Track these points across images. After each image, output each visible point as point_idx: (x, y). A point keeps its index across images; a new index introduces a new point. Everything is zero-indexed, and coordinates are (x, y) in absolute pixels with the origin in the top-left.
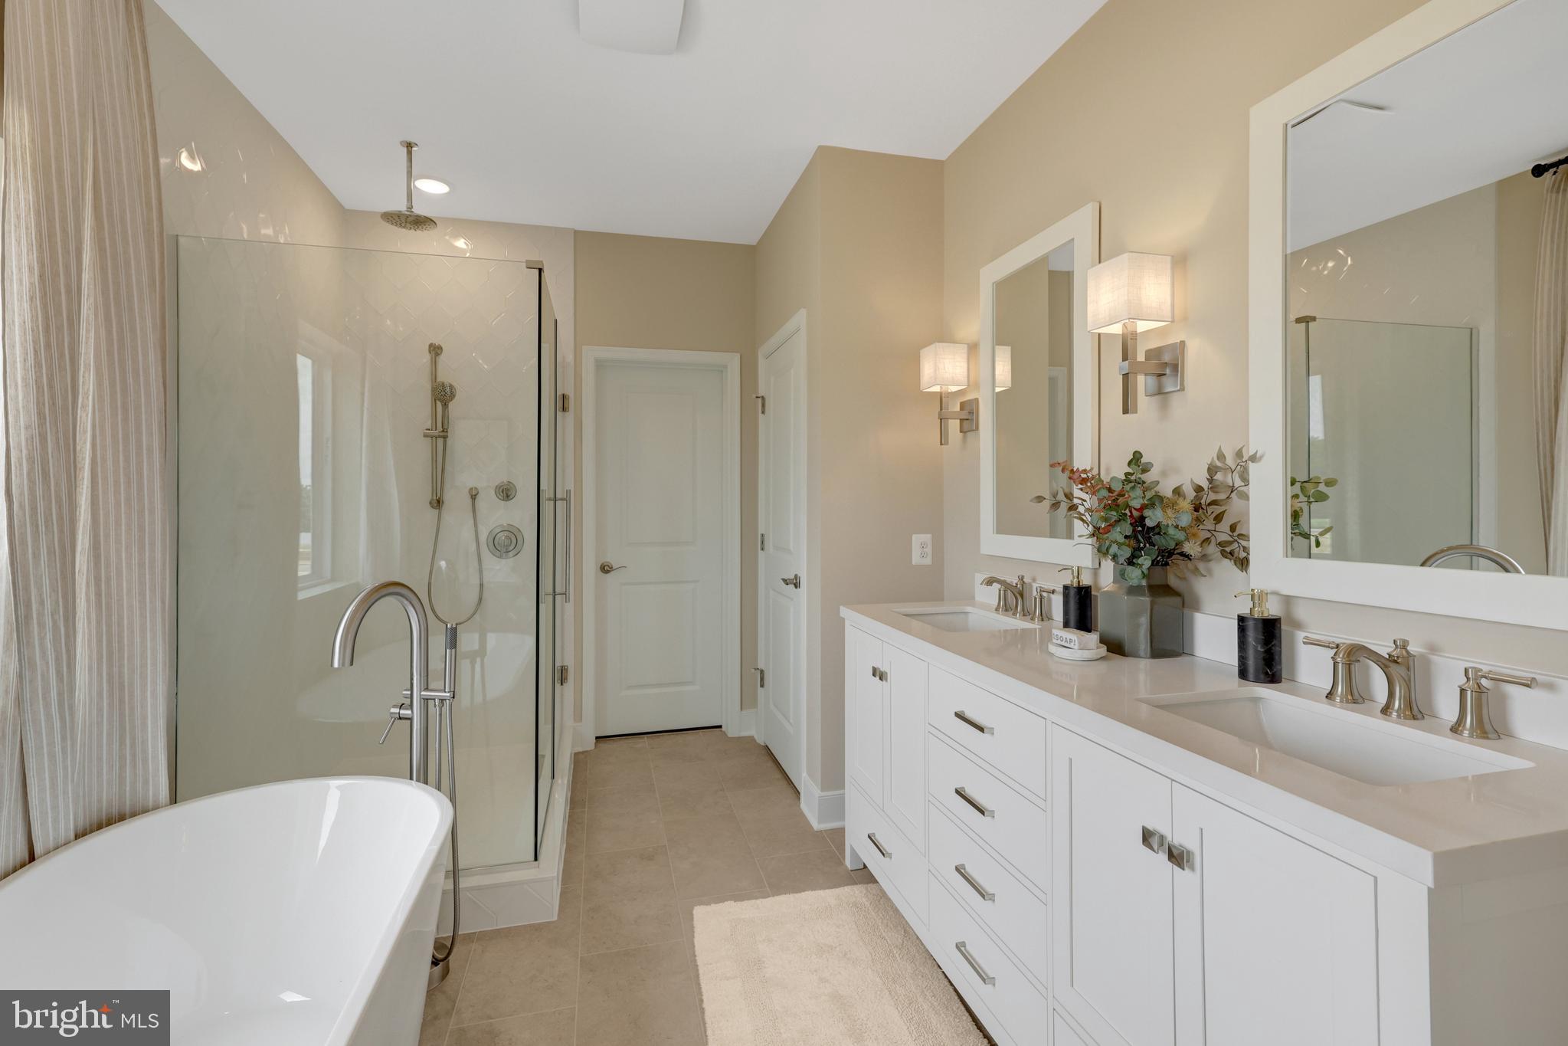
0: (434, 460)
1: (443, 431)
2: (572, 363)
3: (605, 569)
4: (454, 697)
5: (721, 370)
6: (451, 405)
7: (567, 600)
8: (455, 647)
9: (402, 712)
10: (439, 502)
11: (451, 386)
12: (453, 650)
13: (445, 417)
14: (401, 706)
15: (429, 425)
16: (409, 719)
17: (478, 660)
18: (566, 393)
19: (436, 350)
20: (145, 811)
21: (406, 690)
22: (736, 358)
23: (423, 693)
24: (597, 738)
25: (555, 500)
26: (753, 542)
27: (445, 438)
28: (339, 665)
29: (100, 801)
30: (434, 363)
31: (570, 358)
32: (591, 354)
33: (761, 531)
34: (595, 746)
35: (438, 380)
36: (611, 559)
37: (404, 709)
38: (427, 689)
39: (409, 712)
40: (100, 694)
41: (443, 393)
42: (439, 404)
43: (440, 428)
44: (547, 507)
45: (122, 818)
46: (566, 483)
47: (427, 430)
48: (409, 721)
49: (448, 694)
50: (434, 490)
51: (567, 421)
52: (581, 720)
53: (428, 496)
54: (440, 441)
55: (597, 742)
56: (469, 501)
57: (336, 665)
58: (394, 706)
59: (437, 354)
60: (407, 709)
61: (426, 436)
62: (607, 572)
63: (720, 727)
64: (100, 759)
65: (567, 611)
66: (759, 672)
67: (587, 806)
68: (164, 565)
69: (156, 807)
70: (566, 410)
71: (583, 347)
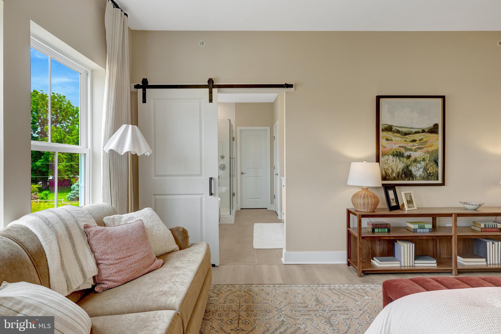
3: (242, 173)
5: (266, 130)
18: (234, 137)
22: (269, 128)
25: (232, 158)
26: (273, 168)
31: (235, 130)
32: (239, 128)
33: (274, 165)
36: (243, 171)
44: (231, 159)
46: (234, 155)
51: (234, 142)
52: (237, 204)
55: (240, 209)
62: (243, 174)
63: (267, 208)
65: (235, 179)
66: (274, 195)
70: (234, 140)
71: (237, 127)
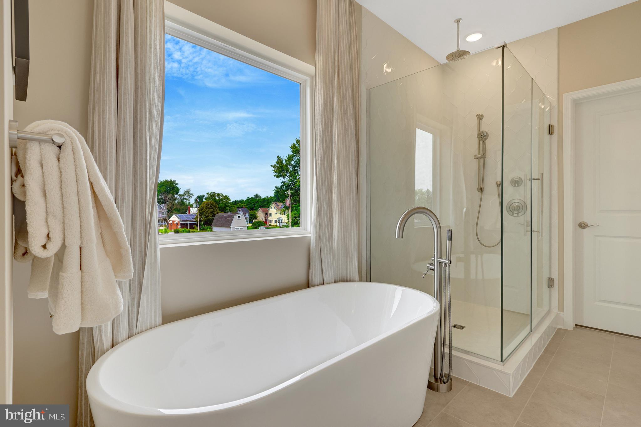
1: (483, 155)
2: (556, 106)
4: (450, 263)
6: (487, 141)
7: (541, 236)
9: (431, 267)
10: (481, 189)
11: (487, 133)
13: (484, 148)
14: (431, 264)
15: (477, 153)
16: (433, 270)
17: (479, 256)
18: (552, 124)
19: (480, 117)
20: (353, 281)
21: (433, 257)
23: (438, 259)
24: (576, 325)
27: (484, 158)
29: (342, 274)
30: (479, 124)
34: (573, 330)
35: (481, 130)
36: (586, 219)
37: (432, 266)
38: (441, 258)
39: (433, 267)
40: (342, 240)
41: (482, 136)
42: (481, 142)
43: (482, 154)
45: (347, 281)
47: (476, 155)
48: (433, 271)
49: (447, 261)
50: (479, 183)
51: (553, 139)
52: (563, 312)
53: (476, 186)
54: (482, 160)
55: (576, 327)
57: (396, 237)
58: (429, 264)
59: (481, 119)
60: (433, 266)
61: (475, 158)
64: (342, 260)
67: (555, 355)
68: (356, 200)
69: (355, 281)
70: (552, 134)
71: (564, 94)
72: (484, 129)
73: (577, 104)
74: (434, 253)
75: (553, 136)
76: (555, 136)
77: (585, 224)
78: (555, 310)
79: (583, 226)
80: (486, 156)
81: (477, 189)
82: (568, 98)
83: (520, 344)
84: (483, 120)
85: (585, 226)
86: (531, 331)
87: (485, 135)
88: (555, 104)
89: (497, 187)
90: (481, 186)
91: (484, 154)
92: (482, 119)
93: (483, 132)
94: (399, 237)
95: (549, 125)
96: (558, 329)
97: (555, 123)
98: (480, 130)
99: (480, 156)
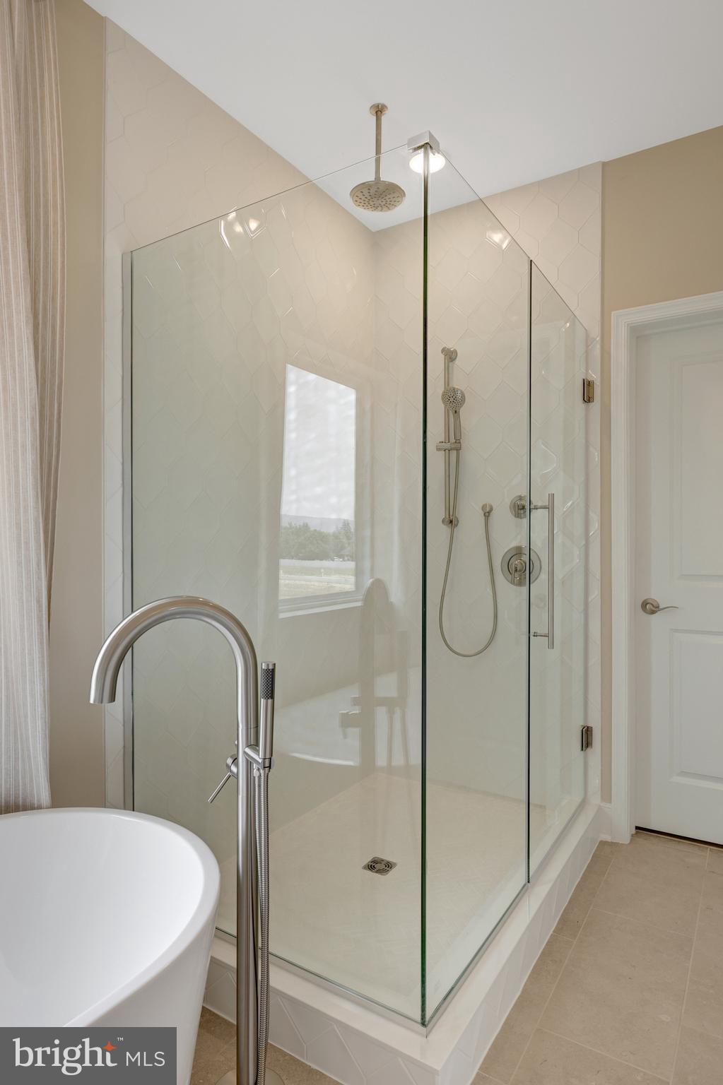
0: (448, 476)
1: (456, 442)
2: (598, 338)
6: (462, 411)
7: (551, 644)
8: (272, 697)
10: (451, 522)
12: (270, 701)
13: (458, 427)
19: (450, 355)
23: (246, 750)
24: (637, 828)
27: (458, 450)
28: (94, 701)
34: (631, 841)
35: (451, 385)
36: (656, 594)
39: (235, 771)
41: (454, 400)
43: (453, 440)
47: (440, 443)
50: (448, 509)
52: (610, 801)
54: (454, 453)
55: (637, 833)
56: (482, 519)
59: (451, 359)
60: (235, 766)
61: (439, 449)
62: (653, 612)
70: (589, 401)
71: (613, 313)
72: (457, 383)
73: (639, 335)
74: (238, 730)
75: (591, 404)
76: (596, 406)
77: (653, 605)
78: (595, 800)
79: (649, 607)
80: (463, 445)
81: (443, 521)
82: (622, 320)
83: (508, 912)
84: (457, 362)
85: (654, 609)
86: (529, 882)
87: (459, 395)
88: (595, 332)
89: (484, 518)
90: (451, 514)
91: (458, 441)
92: (455, 358)
93: (454, 390)
94: (100, 699)
95: (584, 380)
96: (601, 842)
97: (595, 376)
98: (448, 385)
99: (447, 446)
